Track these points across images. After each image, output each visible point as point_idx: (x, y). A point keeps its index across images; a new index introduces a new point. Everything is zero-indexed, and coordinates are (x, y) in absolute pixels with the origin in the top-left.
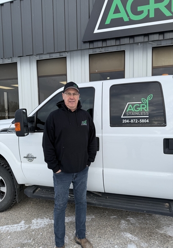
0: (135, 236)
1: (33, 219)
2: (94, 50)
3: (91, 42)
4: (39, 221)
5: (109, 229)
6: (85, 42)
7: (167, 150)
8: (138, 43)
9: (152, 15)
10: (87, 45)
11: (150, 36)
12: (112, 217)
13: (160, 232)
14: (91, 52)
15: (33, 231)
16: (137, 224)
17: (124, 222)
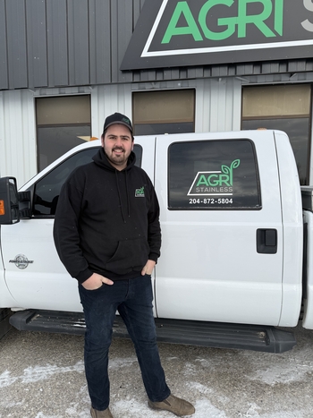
0: (209, 386)
1: (27, 367)
2: (142, 85)
3: (136, 72)
4: (38, 369)
6: (124, 71)
7: (262, 247)
8: (217, 78)
9: (242, 34)
10: (129, 77)
11: (239, 68)
12: (170, 359)
13: (251, 379)
14: (136, 88)
15: (26, 386)
16: (212, 368)
17: (189, 365)
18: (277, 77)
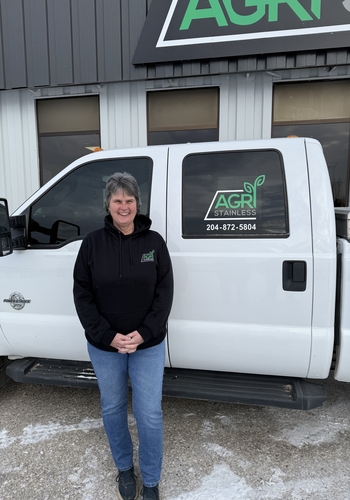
0: (229, 448)
1: (26, 425)
2: (158, 83)
3: (151, 66)
4: (39, 428)
5: (180, 437)
6: (137, 66)
7: (289, 282)
8: (245, 73)
9: (273, 17)
10: (143, 73)
11: (269, 60)
12: (186, 415)
13: (276, 439)
14: (151, 87)
15: (25, 448)
16: (234, 427)
17: (208, 423)
18: (314, 72)
